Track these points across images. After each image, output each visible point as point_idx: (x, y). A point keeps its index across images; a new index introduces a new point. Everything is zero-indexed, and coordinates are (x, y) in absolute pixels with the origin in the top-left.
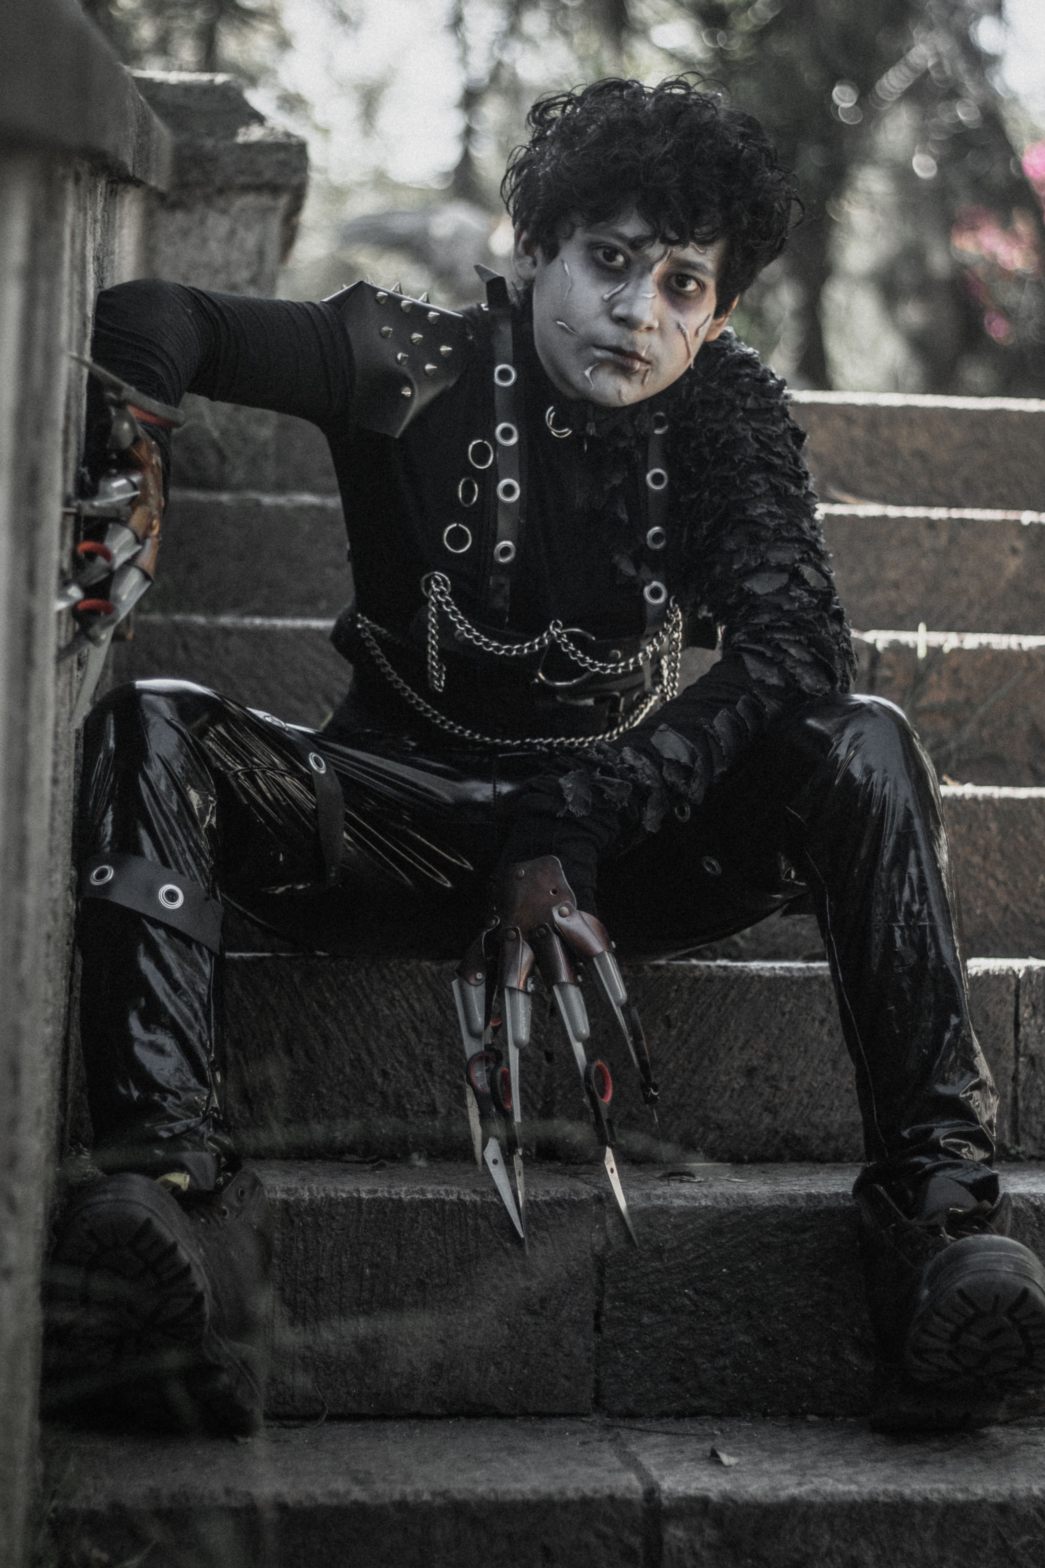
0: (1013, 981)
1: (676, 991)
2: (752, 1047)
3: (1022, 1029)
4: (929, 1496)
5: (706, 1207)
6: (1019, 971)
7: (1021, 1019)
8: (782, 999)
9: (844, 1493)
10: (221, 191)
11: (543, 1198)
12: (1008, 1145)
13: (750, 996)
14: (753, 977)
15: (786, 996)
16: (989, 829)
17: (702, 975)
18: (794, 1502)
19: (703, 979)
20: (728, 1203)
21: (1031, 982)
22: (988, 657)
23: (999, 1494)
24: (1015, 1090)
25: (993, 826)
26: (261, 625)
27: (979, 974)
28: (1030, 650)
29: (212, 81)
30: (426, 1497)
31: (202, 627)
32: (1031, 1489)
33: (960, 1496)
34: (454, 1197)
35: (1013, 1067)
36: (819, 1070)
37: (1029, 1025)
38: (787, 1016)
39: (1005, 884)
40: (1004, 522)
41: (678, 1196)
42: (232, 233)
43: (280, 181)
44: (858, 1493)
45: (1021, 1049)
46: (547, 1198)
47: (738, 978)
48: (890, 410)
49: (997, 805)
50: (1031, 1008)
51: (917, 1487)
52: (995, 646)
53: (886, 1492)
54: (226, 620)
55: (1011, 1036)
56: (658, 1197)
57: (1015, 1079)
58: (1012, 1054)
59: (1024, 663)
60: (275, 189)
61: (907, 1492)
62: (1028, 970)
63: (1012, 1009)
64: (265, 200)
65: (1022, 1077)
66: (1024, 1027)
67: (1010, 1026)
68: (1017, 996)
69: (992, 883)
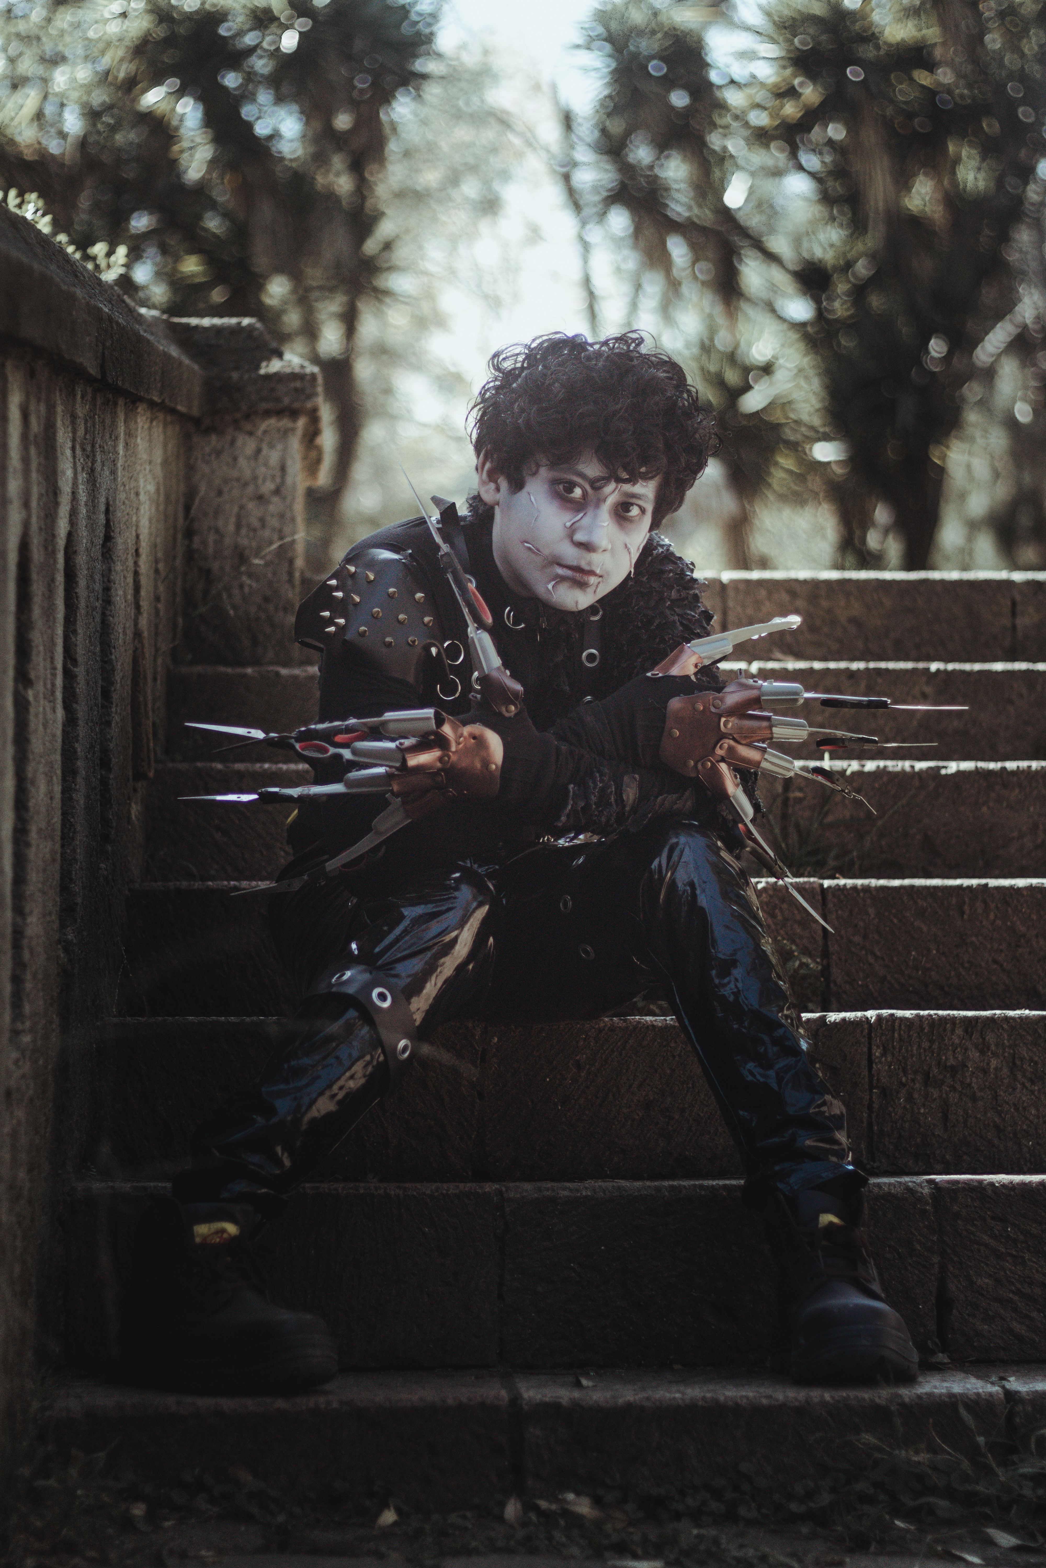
0: (866, 1026)
1: (585, 1040)
2: (649, 1085)
3: (874, 1066)
4: (739, 1401)
5: (587, 1196)
6: (871, 1018)
7: (873, 1057)
8: (673, 1045)
9: (670, 1400)
10: (247, 417)
11: (454, 1192)
12: (865, 1161)
13: (646, 1043)
14: (648, 1027)
15: (676, 1042)
16: (867, 914)
17: (606, 1026)
18: (629, 1406)
19: (606, 1029)
20: (605, 1193)
21: (881, 1027)
22: (885, 779)
23: (796, 1399)
24: (870, 1116)
25: (871, 911)
26: (269, 768)
27: (837, 1021)
28: (921, 771)
29: (239, 323)
30: (335, 1405)
31: (220, 771)
32: (823, 1396)
33: (765, 1401)
34: (381, 1192)
35: (868, 1097)
36: (705, 1102)
37: (881, 1062)
38: (677, 1059)
39: (883, 959)
40: (914, 670)
41: (564, 1189)
42: (259, 451)
43: (296, 405)
44: (682, 1399)
45: (875, 1082)
46: (457, 1191)
47: (635, 1028)
48: (828, 583)
49: (874, 893)
50: (881, 1048)
51: (729, 1393)
52: (890, 769)
53: (704, 1398)
54: (240, 766)
55: (865, 1073)
56: (548, 1189)
57: (870, 1107)
58: (867, 1087)
59: (916, 783)
60: (294, 414)
61: (722, 1398)
62: (879, 1017)
63: (865, 1049)
64: (285, 423)
65: (876, 1106)
66: (876, 1063)
67: (864, 1063)
68: (870, 1038)
69: (871, 959)
